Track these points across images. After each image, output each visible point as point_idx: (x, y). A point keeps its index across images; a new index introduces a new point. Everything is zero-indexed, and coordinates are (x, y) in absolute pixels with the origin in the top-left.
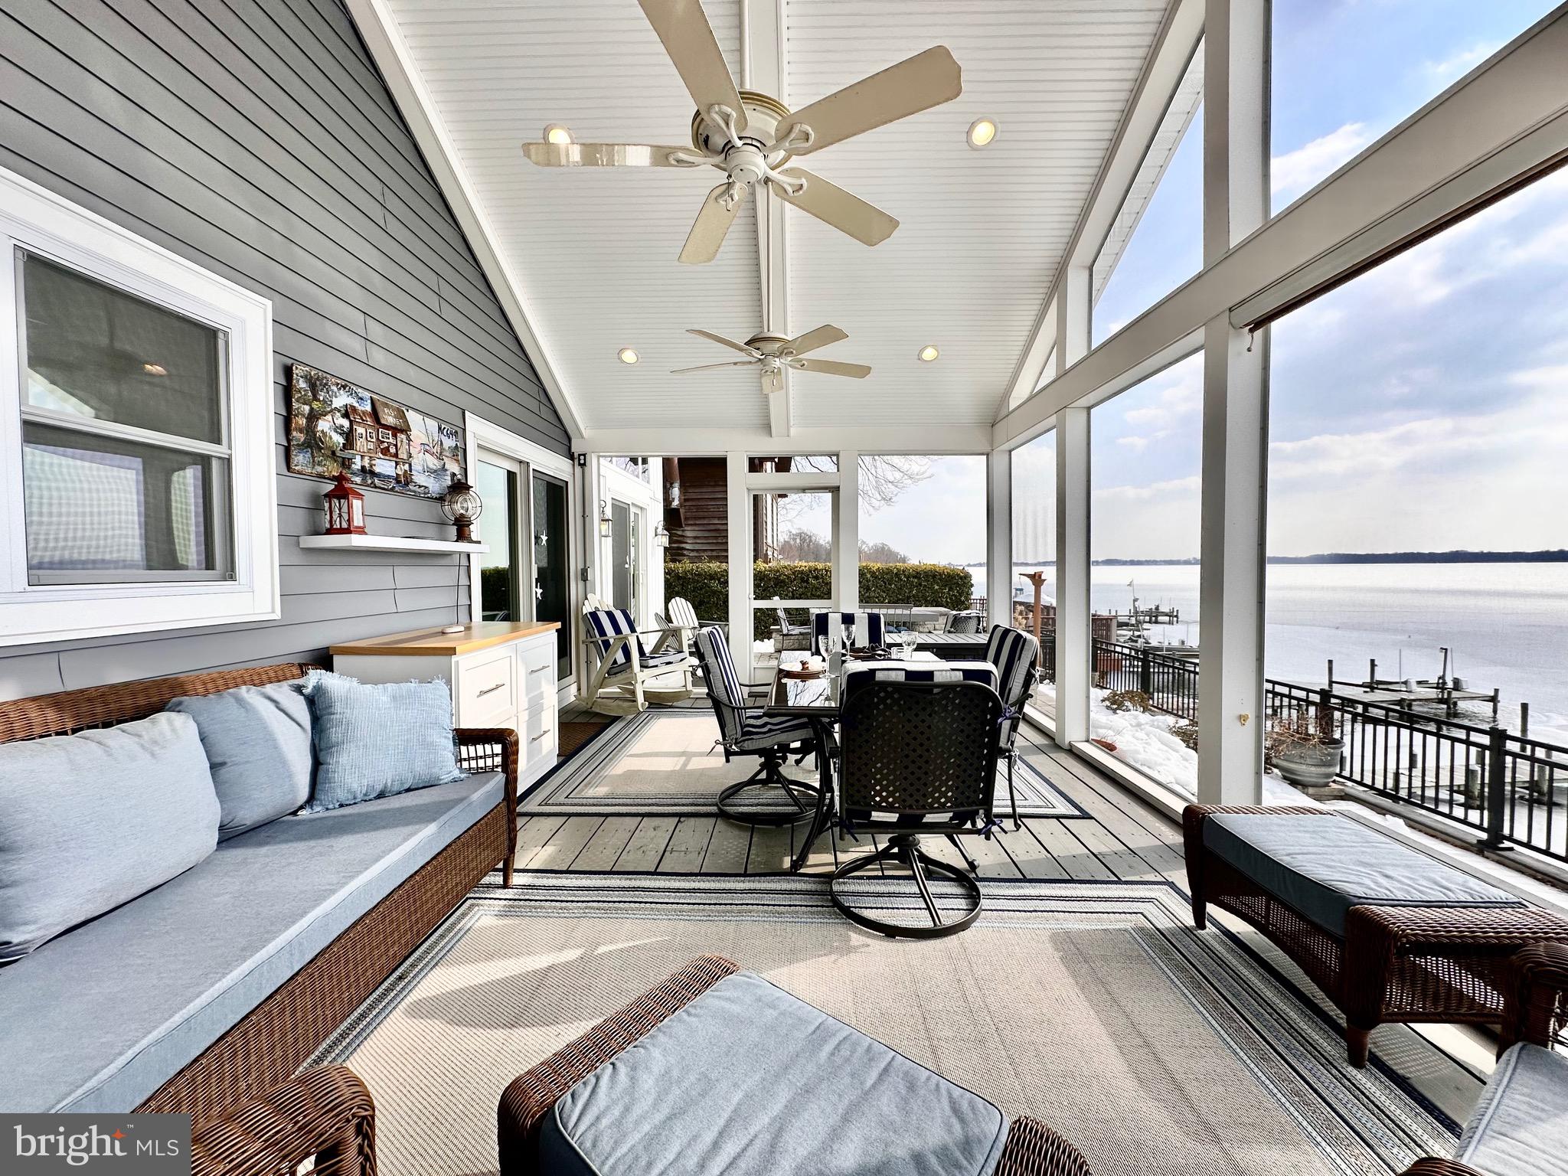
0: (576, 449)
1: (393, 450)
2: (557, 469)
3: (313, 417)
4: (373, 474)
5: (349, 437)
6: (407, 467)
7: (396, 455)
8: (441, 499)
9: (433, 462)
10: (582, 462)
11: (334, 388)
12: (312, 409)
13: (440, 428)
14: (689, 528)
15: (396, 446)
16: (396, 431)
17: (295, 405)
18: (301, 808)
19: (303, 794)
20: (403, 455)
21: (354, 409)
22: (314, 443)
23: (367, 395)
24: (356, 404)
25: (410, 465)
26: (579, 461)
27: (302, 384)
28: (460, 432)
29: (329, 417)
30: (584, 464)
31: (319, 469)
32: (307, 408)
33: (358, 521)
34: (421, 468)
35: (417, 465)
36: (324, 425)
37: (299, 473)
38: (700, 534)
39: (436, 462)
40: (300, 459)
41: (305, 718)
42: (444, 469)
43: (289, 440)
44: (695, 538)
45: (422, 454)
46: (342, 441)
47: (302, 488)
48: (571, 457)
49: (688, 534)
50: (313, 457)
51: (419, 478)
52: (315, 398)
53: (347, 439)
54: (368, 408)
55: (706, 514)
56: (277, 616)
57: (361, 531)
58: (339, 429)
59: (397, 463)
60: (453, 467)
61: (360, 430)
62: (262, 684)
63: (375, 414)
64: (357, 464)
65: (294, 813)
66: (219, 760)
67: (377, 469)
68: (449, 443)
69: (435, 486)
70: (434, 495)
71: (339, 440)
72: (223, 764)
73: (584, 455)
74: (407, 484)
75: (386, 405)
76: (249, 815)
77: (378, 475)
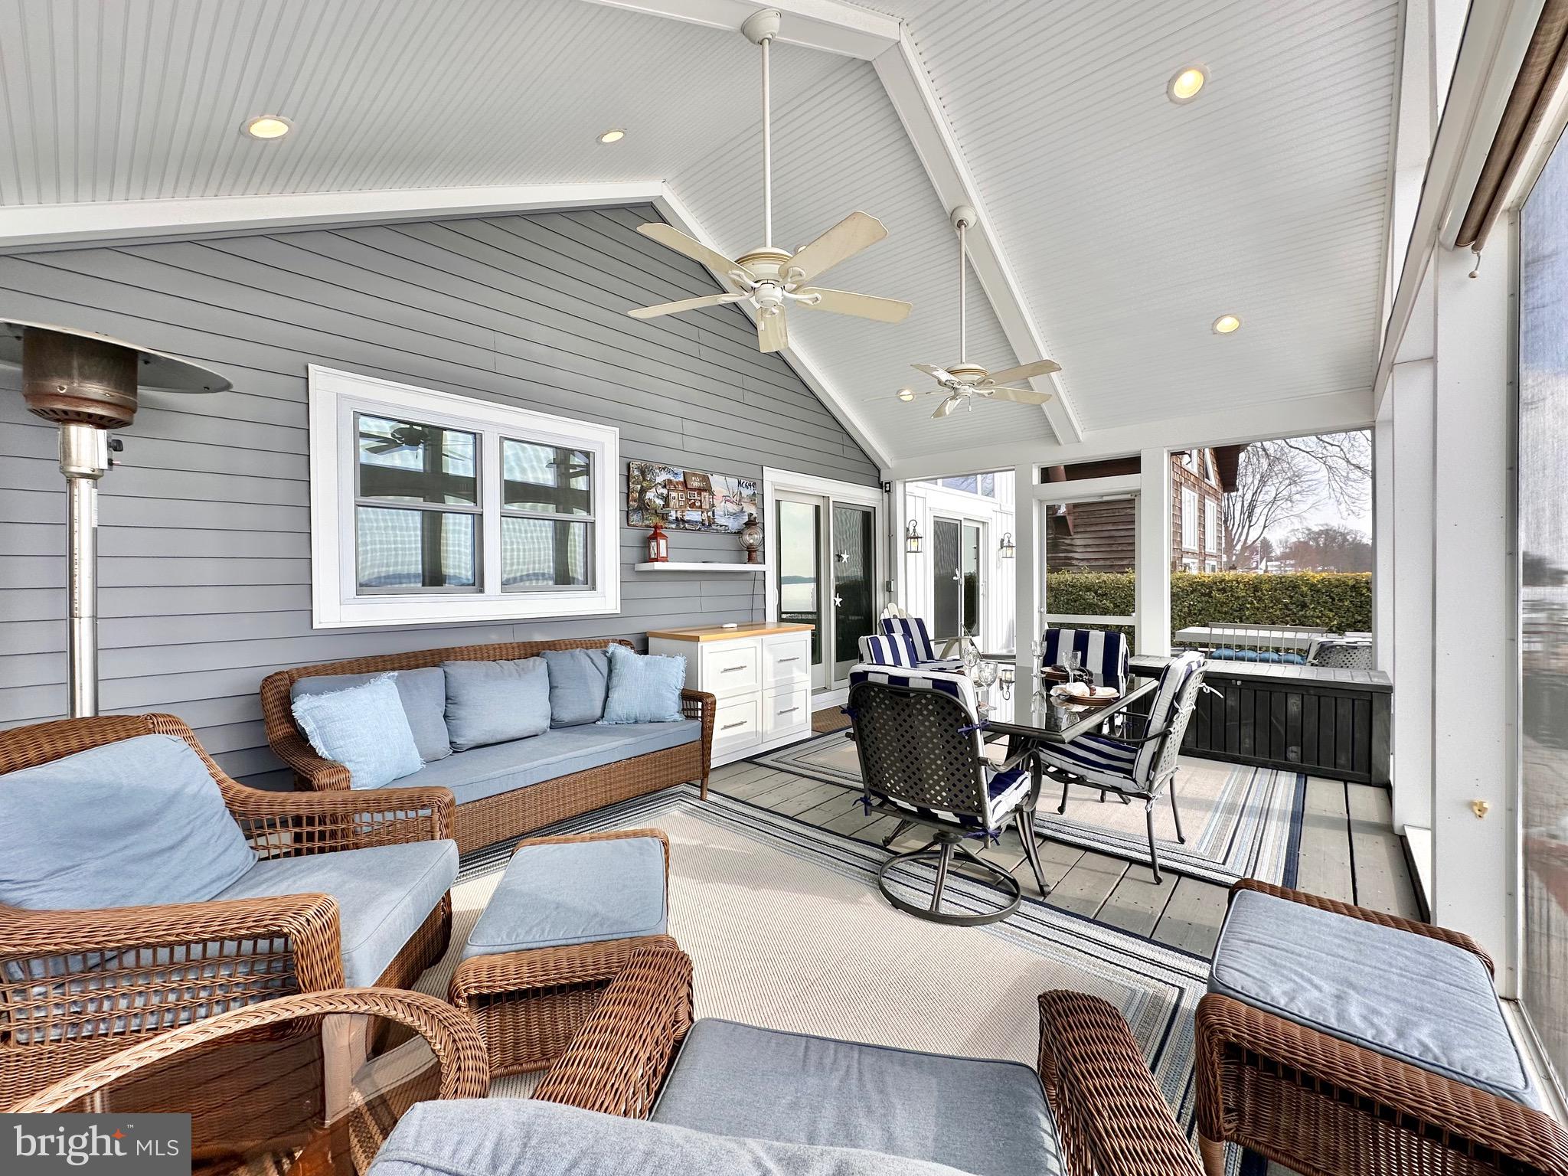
0: (884, 479)
1: (698, 504)
2: (870, 499)
3: (643, 491)
4: (684, 521)
5: (666, 499)
6: (710, 514)
7: (701, 507)
8: (739, 533)
9: (732, 508)
10: (888, 489)
11: (658, 471)
12: (642, 486)
13: (739, 483)
14: (1079, 536)
15: (701, 501)
16: (700, 490)
17: (631, 486)
18: (598, 720)
19: (598, 712)
20: (706, 506)
21: (670, 481)
22: (643, 507)
23: (680, 471)
24: (672, 478)
25: (713, 513)
26: (885, 487)
27: (636, 473)
28: (757, 484)
29: (654, 490)
30: (889, 491)
31: (647, 522)
32: (639, 486)
33: (663, 553)
34: (722, 513)
35: (719, 511)
36: (650, 495)
37: (634, 526)
38: (1090, 542)
39: (735, 507)
40: (635, 518)
41: (605, 672)
42: (742, 511)
43: (628, 507)
44: (1085, 546)
45: (723, 503)
46: (662, 503)
47: (635, 535)
48: (881, 486)
49: (1078, 542)
50: (643, 515)
51: (721, 520)
52: (644, 480)
53: (665, 501)
54: (682, 479)
55: (1098, 520)
56: (618, 611)
57: (665, 560)
58: (660, 496)
59: (702, 512)
60: (750, 509)
61: (673, 494)
62: (587, 649)
63: (685, 483)
64: (673, 515)
65: (594, 722)
66: (555, 685)
67: (686, 518)
68: (746, 492)
69: (733, 525)
70: (733, 531)
71: (660, 502)
72: (557, 687)
73: (889, 483)
74: (710, 525)
75: (695, 475)
76: (566, 716)
77: (688, 522)
